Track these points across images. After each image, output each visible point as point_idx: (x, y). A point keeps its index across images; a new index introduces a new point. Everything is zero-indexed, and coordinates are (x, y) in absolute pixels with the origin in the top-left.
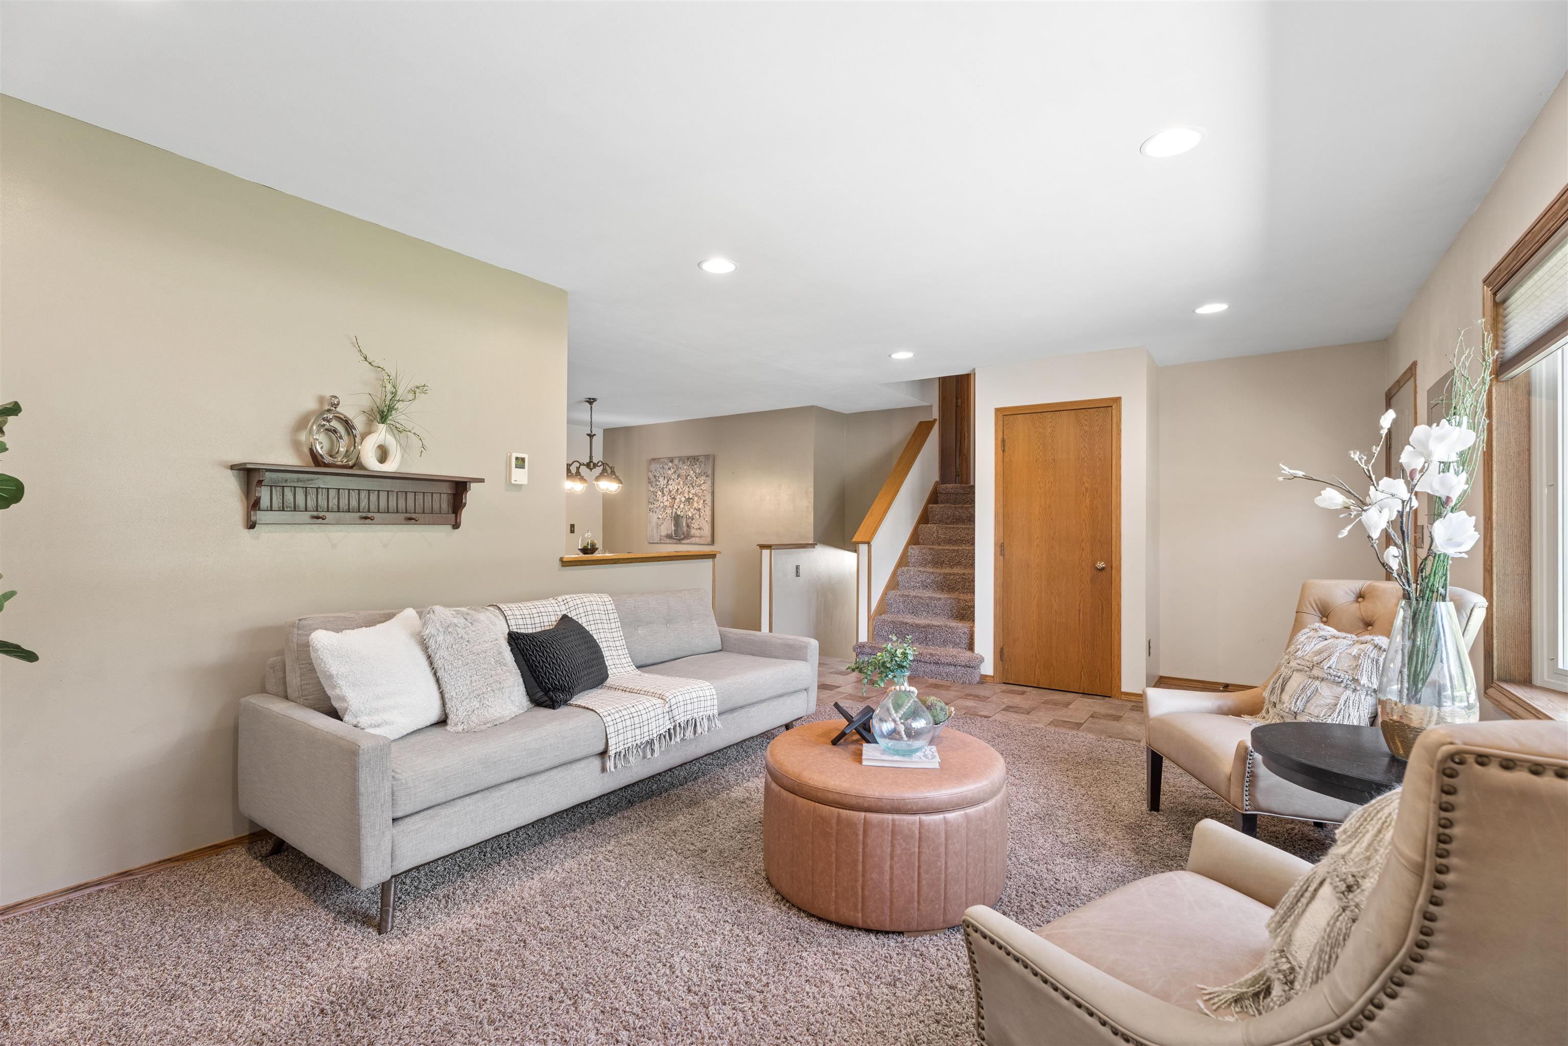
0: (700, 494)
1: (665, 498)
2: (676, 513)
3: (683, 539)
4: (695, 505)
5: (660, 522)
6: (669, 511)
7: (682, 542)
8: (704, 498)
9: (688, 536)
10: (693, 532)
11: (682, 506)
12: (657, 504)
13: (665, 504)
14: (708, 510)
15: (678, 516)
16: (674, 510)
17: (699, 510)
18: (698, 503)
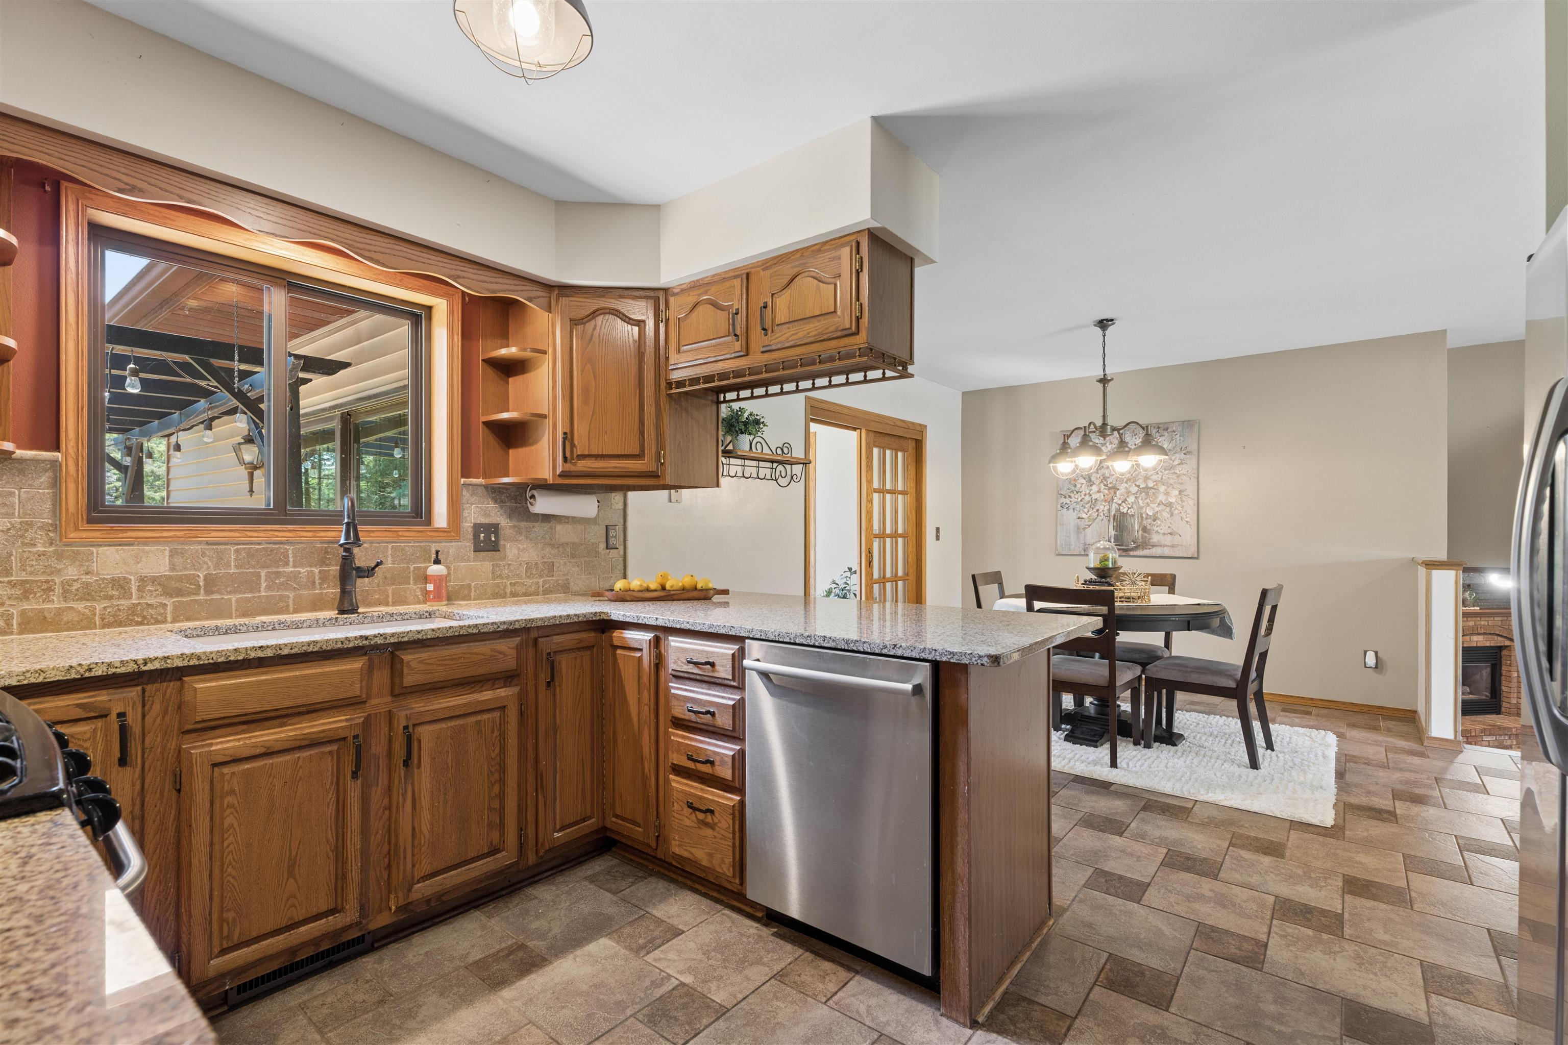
0: (1172, 481)
1: (1095, 488)
2: (1118, 510)
3: (1132, 550)
4: (1161, 498)
5: (1082, 524)
6: (1104, 507)
7: (1132, 553)
8: (1181, 487)
9: (1145, 544)
10: (1155, 538)
11: (1131, 499)
12: (1076, 498)
13: (1094, 497)
14: (1190, 504)
15: (1124, 515)
16: (1114, 506)
17: (1170, 505)
18: (1167, 494)
